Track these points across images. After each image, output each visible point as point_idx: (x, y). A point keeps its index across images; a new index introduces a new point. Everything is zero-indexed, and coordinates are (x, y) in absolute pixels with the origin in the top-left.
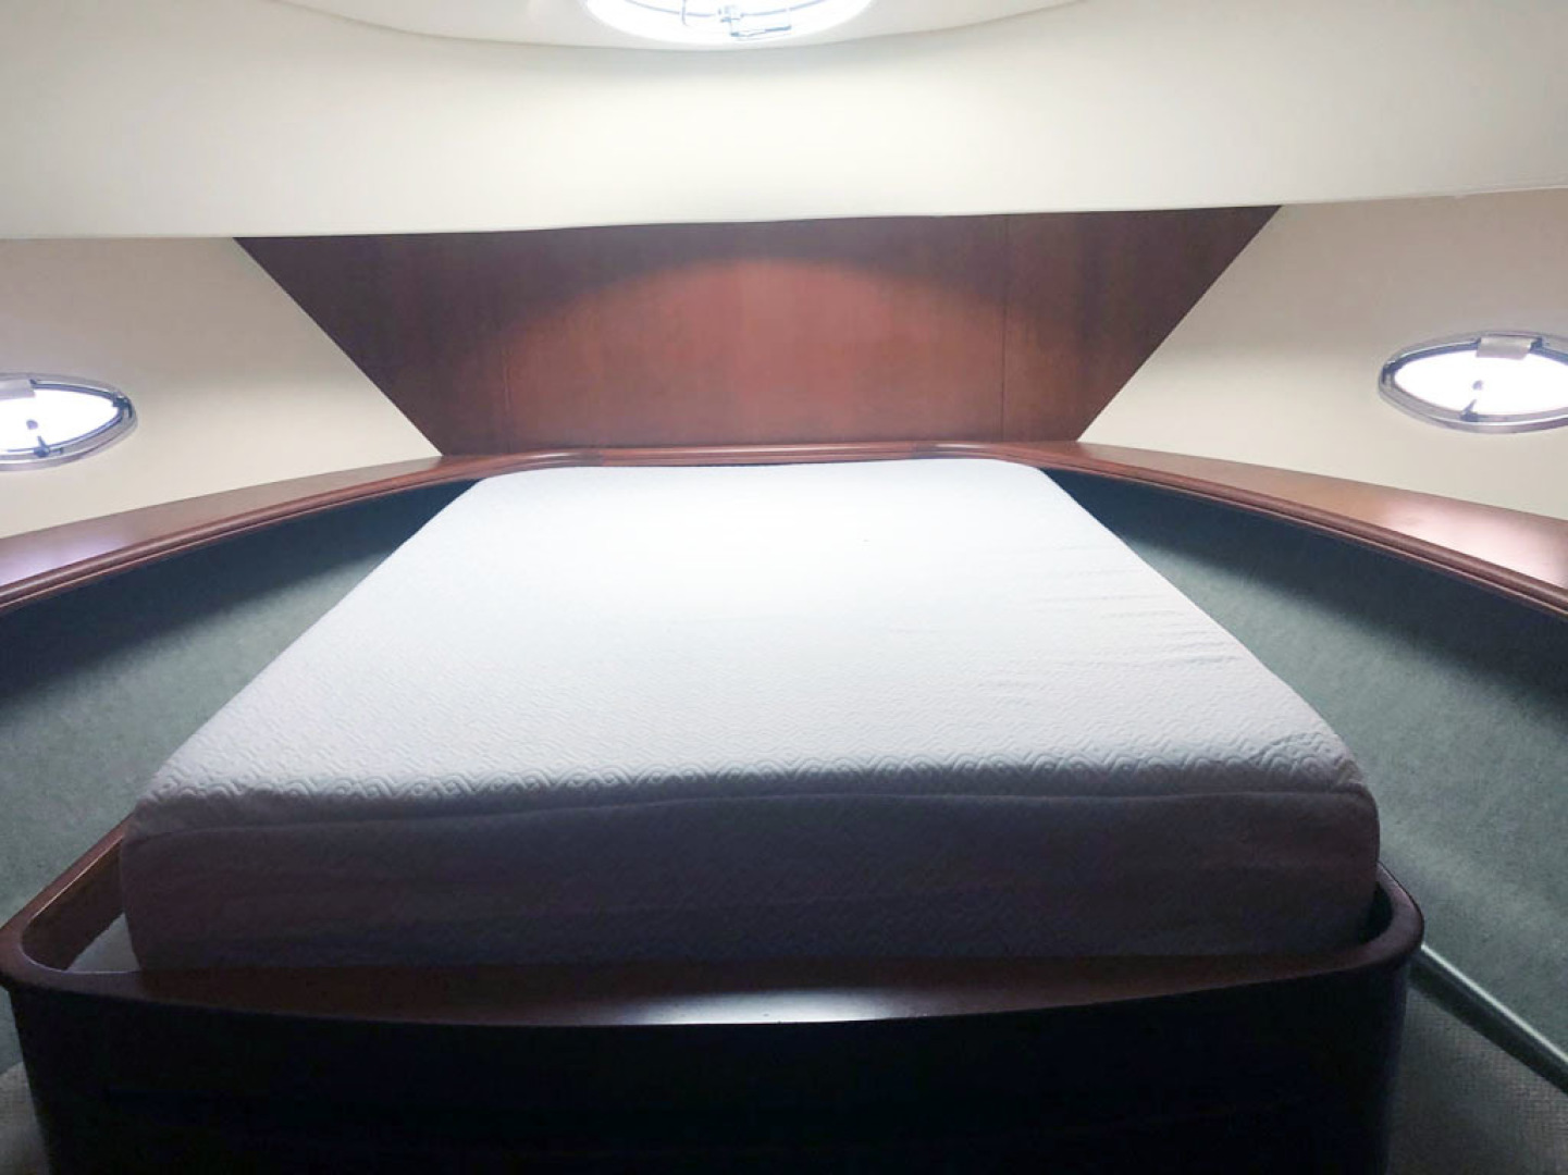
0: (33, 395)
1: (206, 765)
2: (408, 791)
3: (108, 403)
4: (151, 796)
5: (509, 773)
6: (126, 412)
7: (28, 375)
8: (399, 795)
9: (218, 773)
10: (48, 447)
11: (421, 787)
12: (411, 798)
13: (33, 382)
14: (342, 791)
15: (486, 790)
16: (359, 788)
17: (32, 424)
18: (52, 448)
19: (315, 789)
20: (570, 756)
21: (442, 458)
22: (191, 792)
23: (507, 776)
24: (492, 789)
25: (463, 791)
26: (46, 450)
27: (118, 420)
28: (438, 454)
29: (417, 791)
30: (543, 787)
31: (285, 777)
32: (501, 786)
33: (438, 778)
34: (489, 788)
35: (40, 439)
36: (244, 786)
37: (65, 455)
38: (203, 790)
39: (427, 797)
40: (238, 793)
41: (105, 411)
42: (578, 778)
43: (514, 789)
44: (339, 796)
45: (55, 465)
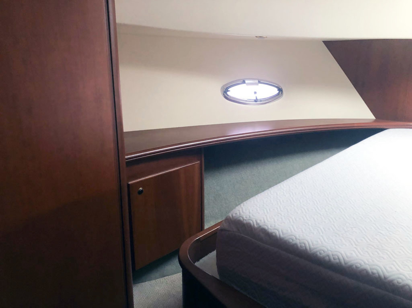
0: (258, 85)
1: (251, 211)
2: (317, 252)
3: (276, 89)
4: (231, 216)
5: (364, 263)
6: (281, 92)
7: (258, 79)
8: (312, 252)
9: (253, 216)
10: (258, 100)
11: (322, 252)
12: (317, 255)
13: (259, 81)
14: (291, 241)
15: (351, 267)
16: (298, 242)
17: (255, 93)
18: (259, 100)
19: (282, 236)
20: (399, 266)
21: (375, 120)
22: (242, 219)
23: (363, 263)
24: (354, 266)
25: (340, 262)
26: (257, 100)
27: (278, 94)
28: (375, 118)
29: (320, 254)
30: (380, 276)
31: (273, 226)
32: (359, 268)
33: (331, 251)
34: (353, 265)
35: (256, 97)
36: (259, 224)
37: (262, 102)
38: (246, 220)
39: (324, 258)
40: (256, 226)
41: (275, 91)
42: (400, 281)
43: (365, 271)
44: (289, 242)
45: (259, 105)
